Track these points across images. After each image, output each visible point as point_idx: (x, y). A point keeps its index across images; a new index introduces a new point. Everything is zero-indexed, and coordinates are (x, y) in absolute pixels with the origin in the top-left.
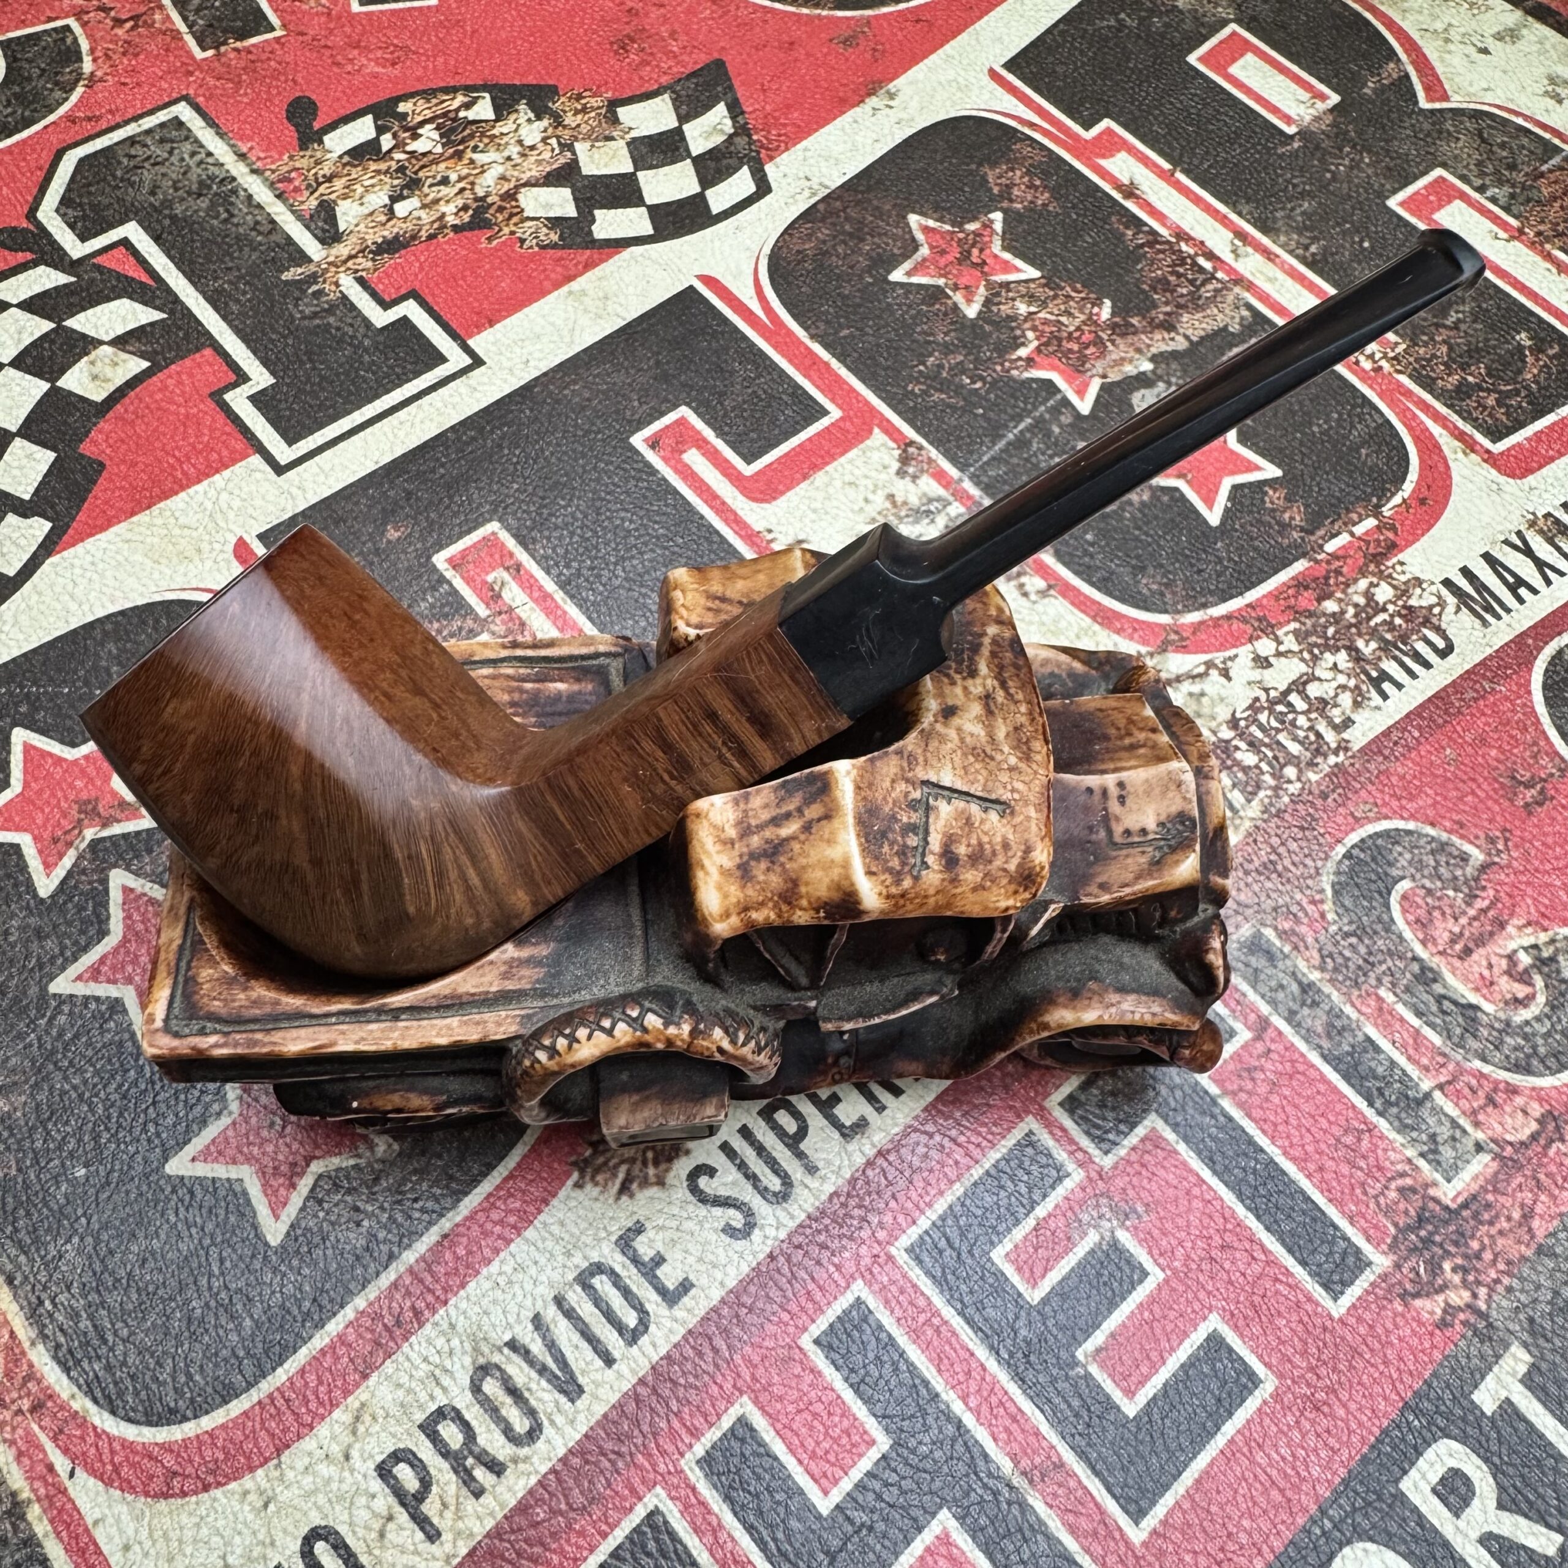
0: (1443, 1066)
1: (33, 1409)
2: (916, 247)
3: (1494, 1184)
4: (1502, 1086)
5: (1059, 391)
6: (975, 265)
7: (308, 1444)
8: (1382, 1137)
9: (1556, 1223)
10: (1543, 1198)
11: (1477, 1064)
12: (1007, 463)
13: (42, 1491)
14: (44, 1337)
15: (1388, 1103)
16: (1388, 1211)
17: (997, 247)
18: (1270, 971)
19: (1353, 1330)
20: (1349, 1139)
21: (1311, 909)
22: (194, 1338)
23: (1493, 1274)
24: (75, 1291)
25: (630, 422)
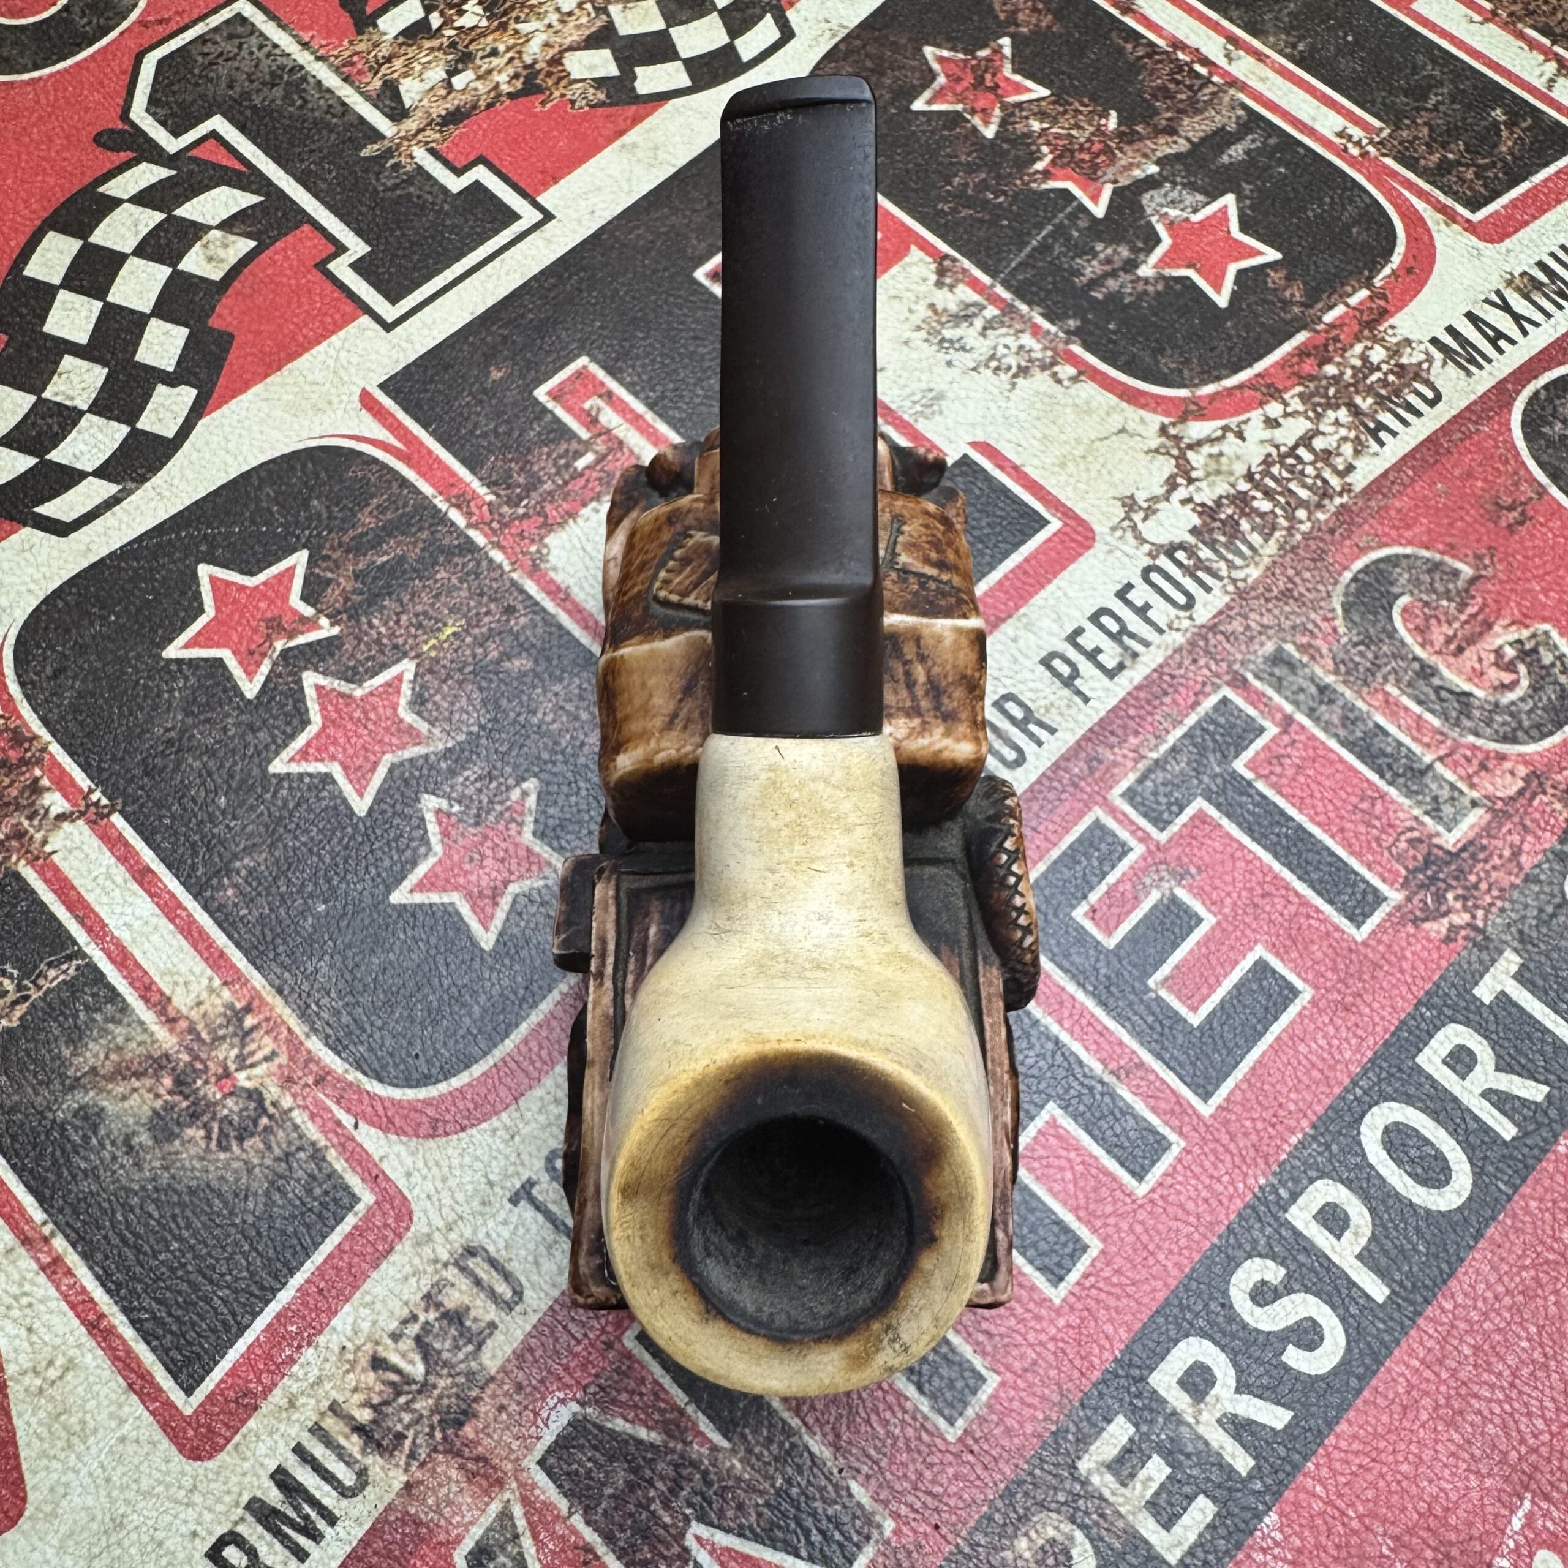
0: (1442, 742)
1: (317, 1083)
2: (933, 76)
3: (1487, 831)
4: (1493, 754)
5: (1073, 197)
6: (989, 89)
7: (538, 1092)
8: (1393, 802)
9: (1540, 857)
10: (1529, 838)
11: (1471, 739)
12: (1033, 267)
13: (335, 1140)
14: (315, 1031)
15: (1396, 775)
16: (1399, 858)
17: (1007, 70)
18: (1292, 678)
19: (1374, 949)
20: (1365, 806)
21: (1324, 625)
22: (434, 1023)
23: (1488, 899)
24: (333, 994)
25: (691, 259)
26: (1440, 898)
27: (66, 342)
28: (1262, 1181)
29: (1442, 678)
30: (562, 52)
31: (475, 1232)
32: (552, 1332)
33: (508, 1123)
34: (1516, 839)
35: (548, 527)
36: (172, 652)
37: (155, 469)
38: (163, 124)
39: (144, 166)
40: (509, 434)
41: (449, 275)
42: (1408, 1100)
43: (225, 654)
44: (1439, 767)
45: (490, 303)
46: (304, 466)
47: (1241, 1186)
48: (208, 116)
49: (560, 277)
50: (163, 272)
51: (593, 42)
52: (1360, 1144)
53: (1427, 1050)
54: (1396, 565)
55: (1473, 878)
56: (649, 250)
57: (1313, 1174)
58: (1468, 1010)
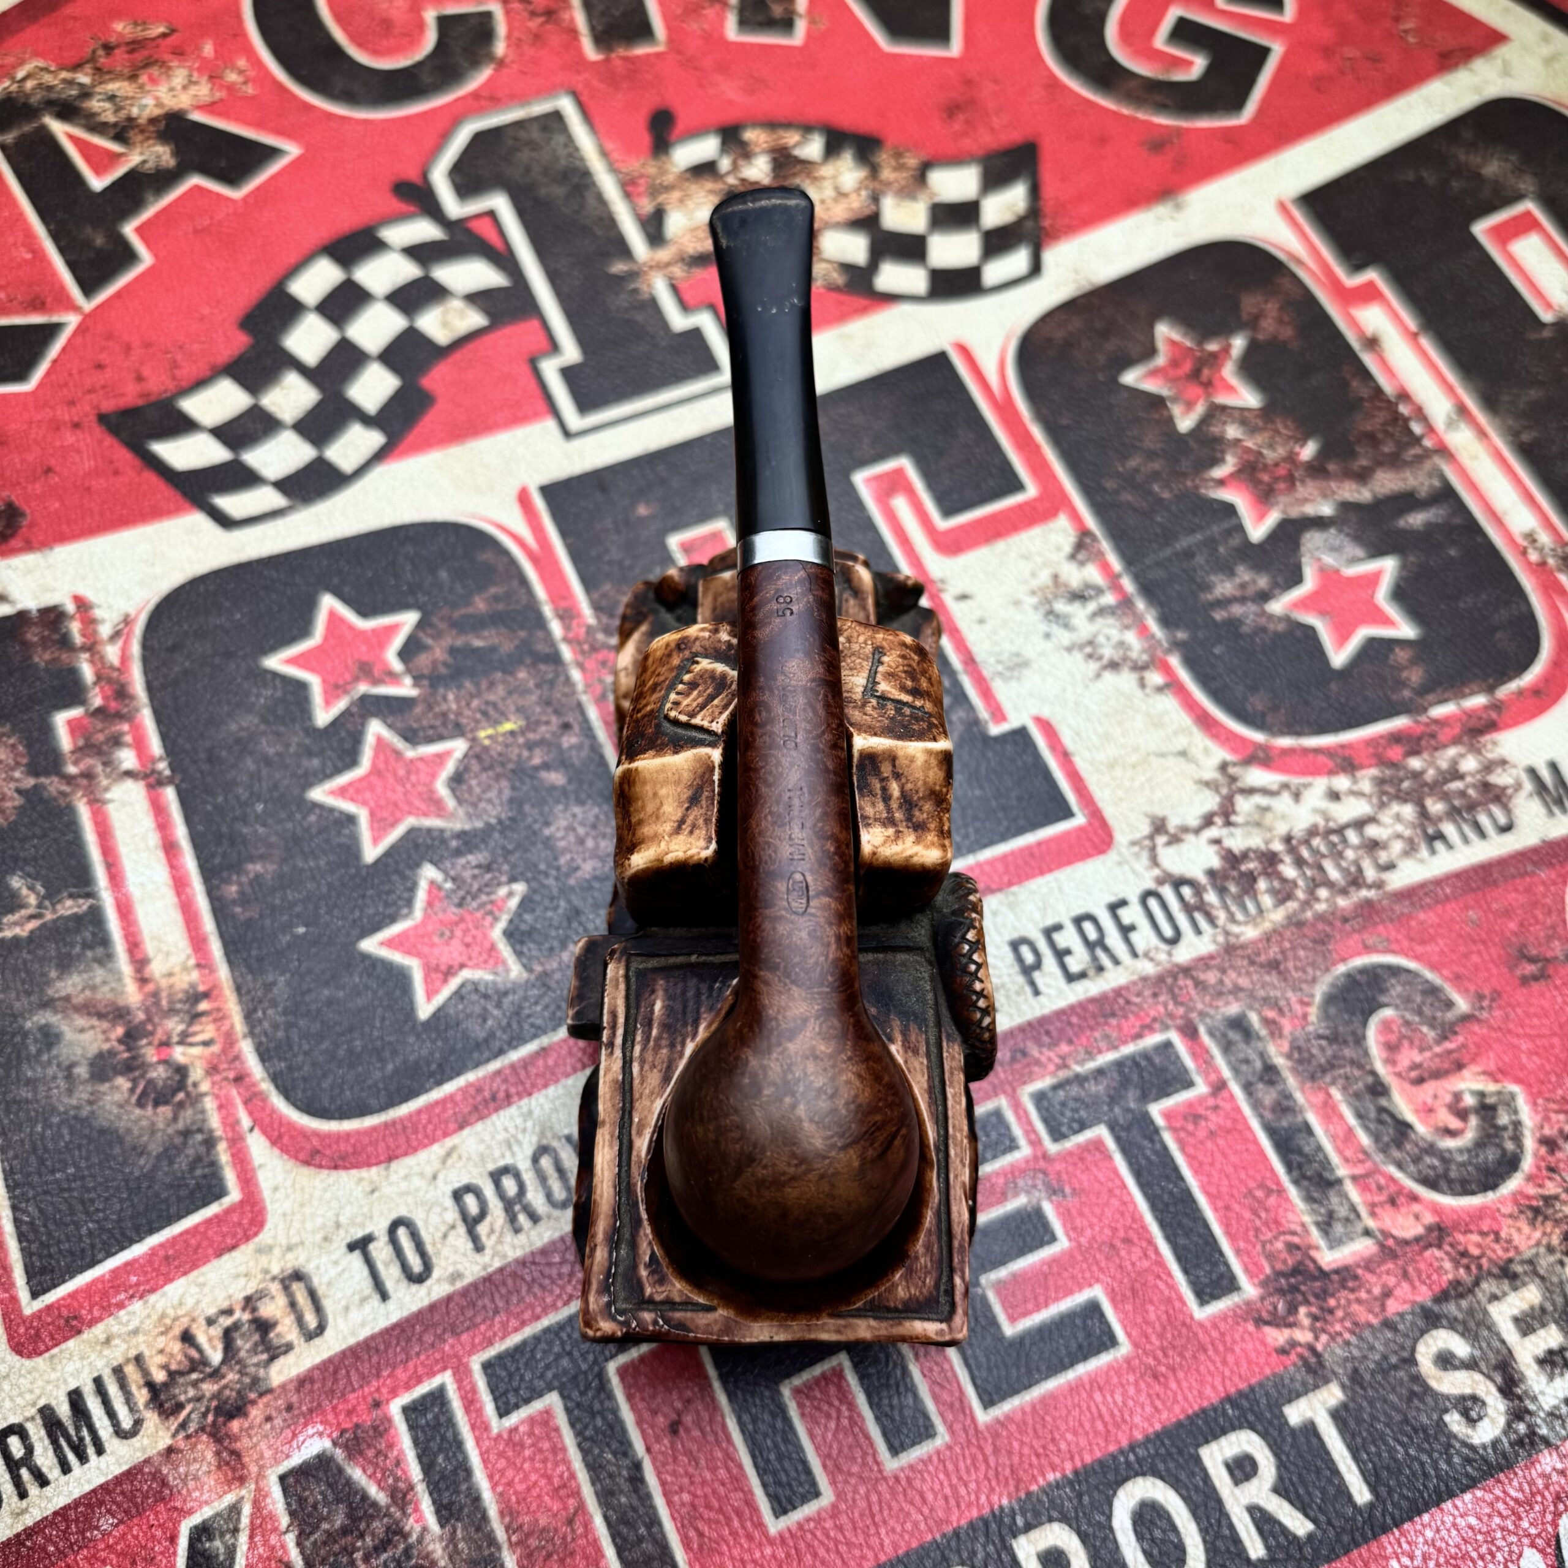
0: (1362, 1162)
1: (235, 1080)
2: (1154, 355)
3: (1368, 1263)
4: (1405, 1192)
5: (1239, 516)
6: (1202, 383)
8: (1288, 1199)
9: (1407, 1307)
10: (1405, 1285)
11: (1391, 1169)
13: (230, 1135)
15: (1304, 1176)
16: (1270, 1256)
17: (1228, 370)
18: (1242, 1046)
19: (1206, 1332)
20: (1259, 1194)
21: (1298, 1009)
23: (1338, 1327)
25: (855, 458)
26: (1293, 1309)
28: (1005, 1502)
29: (1389, 1100)
31: (307, 1261)
32: (336, 1372)
33: (375, 1177)
34: (1391, 1281)
36: (273, 662)
39: (424, 221)
42: (1176, 1484)
43: (314, 680)
44: (1348, 1184)
47: (983, 1498)
50: (402, 322)
52: (1110, 1505)
53: (1214, 1446)
54: (1394, 976)
55: (1332, 1302)
57: (1055, 1514)
58: (1270, 1423)
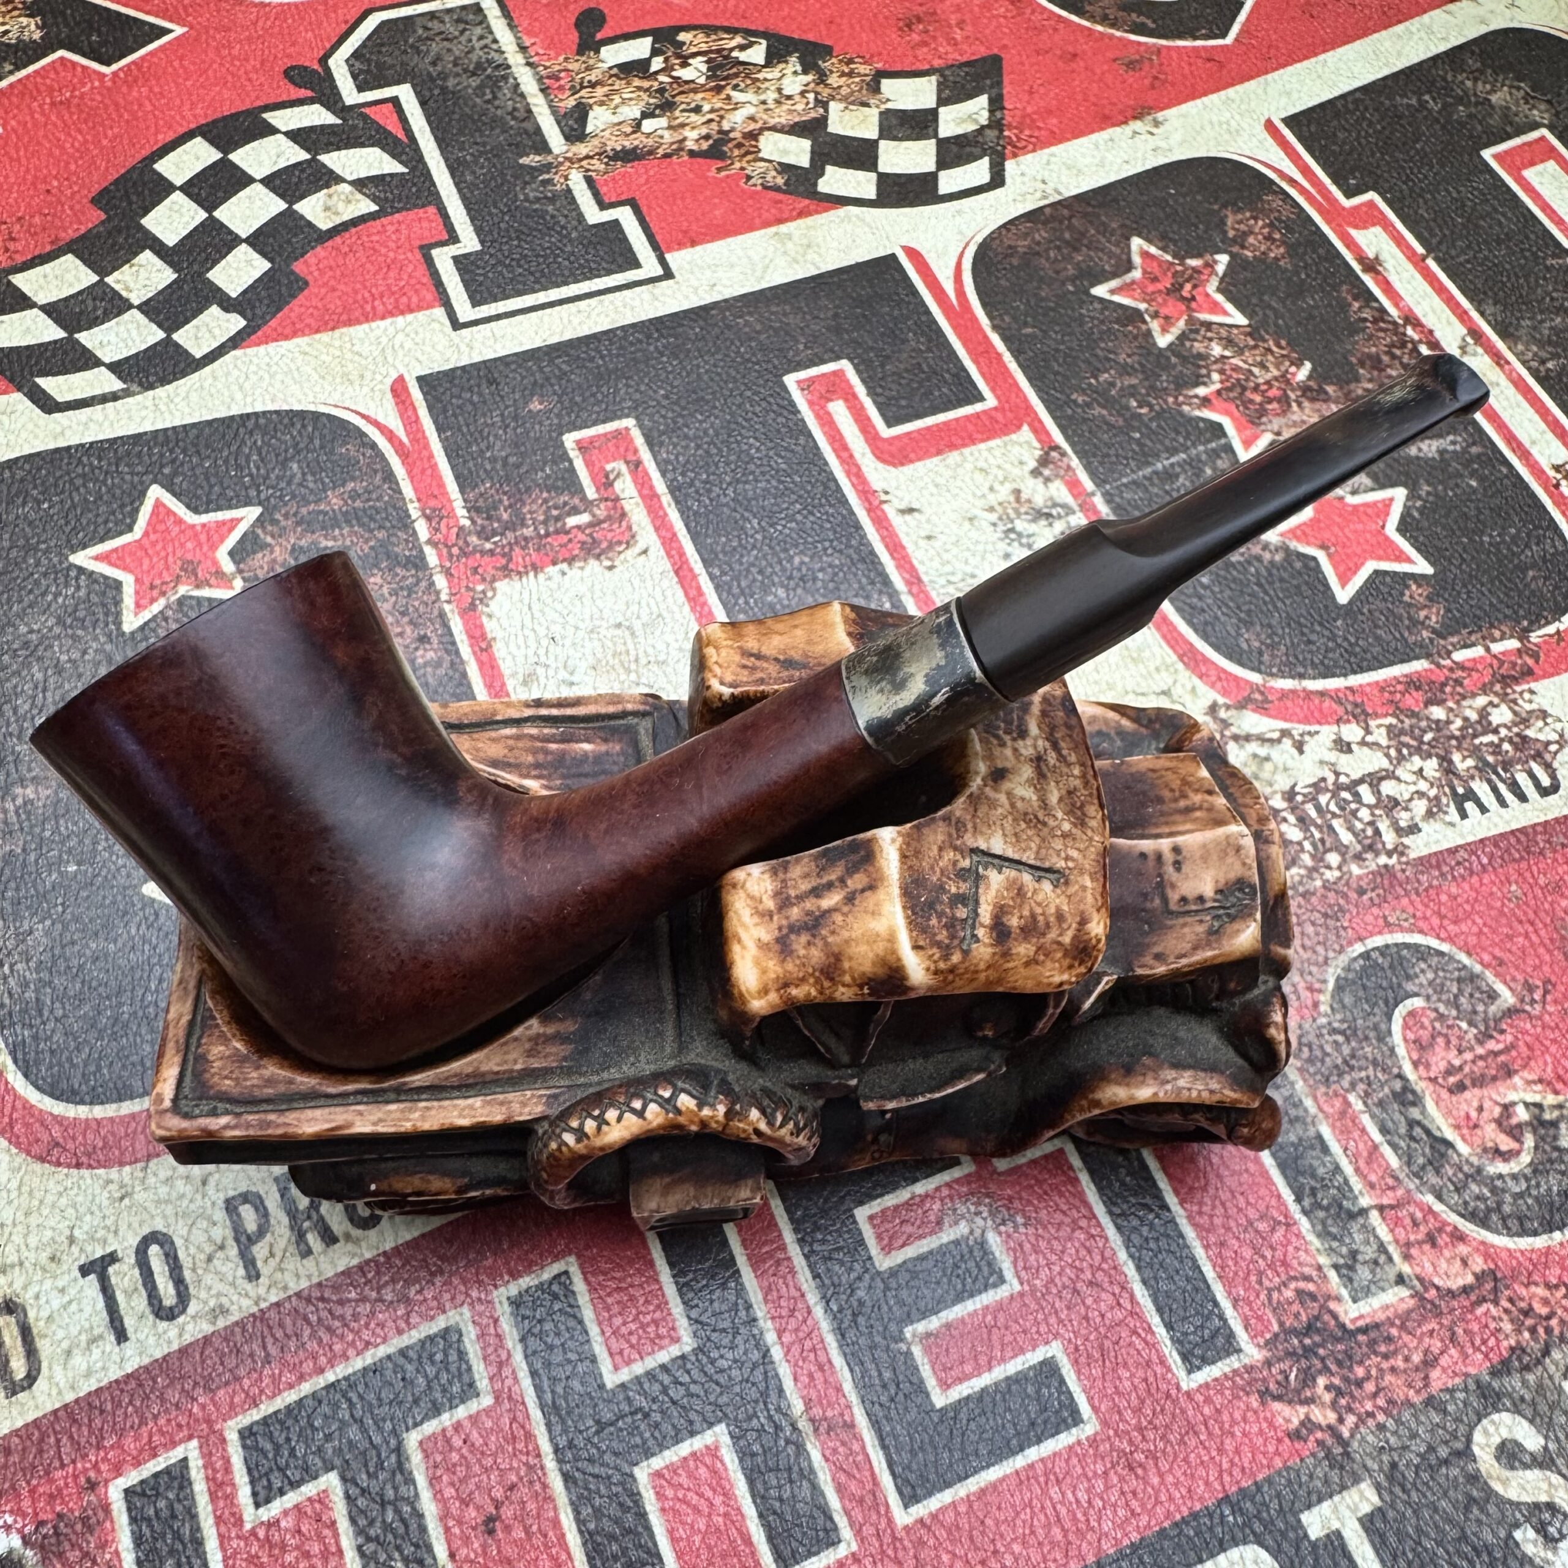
0: (1392, 1188)
2: (1129, 268)
3: (1404, 1321)
4: (1449, 1229)
5: (1224, 434)
6: (1183, 299)
8: (1298, 1235)
9: (1457, 1380)
10: (1453, 1352)
11: (1429, 1199)
12: (1147, 490)
15: (1318, 1205)
16: (1278, 1307)
17: (1212, 287)
19: (1198, 1408)
20: (1262, 1226)
21: (1307, 997)
22: (114, 1037)
23: (1369, 1406)
24: (32, 964)
25: (790, 361)
26: (1307, 1379)
27: (156, 239)
29: (1423, 1112)
30: (761, 130)
31: (25, 1288)
32: (42, 1440)
33: (127, 1180)
34: (1436, 1345)
35: (507, 571)
36: (80, 558)
37: (164, 381)
38: (355, 77)
39: (317, 107)
40: (518, 466)
41: (542, 297)
43: (128, 581)
44: (1374, 1217)
45: (568, 336)
46: (304, 426)
48: (398, 82)
49: (649, 337)
50: (279, 205)
51: (797, 129)
54: (1425, 960)
55: (1360, 1372)
56: (751, 339)
58: (1284, 1534)
